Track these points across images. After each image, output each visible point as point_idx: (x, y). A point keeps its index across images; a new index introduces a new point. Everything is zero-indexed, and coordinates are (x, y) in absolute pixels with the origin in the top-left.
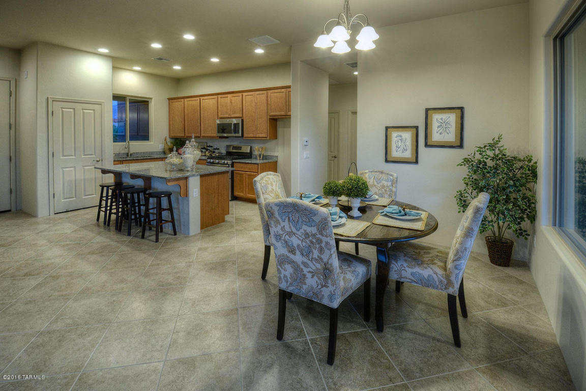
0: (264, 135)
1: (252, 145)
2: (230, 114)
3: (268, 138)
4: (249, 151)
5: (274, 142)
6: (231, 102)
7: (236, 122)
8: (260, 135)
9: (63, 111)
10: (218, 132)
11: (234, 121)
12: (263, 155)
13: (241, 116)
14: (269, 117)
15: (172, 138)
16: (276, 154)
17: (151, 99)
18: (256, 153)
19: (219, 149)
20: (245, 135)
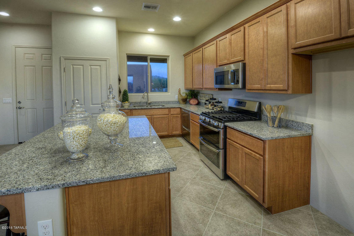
0: (280, 86)
1: (262, 101)
2: (228, 60)
3: (290, 92)
4: (255, 110)
5: (303, 99)
6: (230, 43)
7: (234, 69)
8: (273, 86)
9: (73, 67)
10: (216, 83)
11: (233, 67)
12: (280, 119)
13: (242, 59)
14: (292, 51)
15: (187, 89)
16: (308, 121)
17: (168, 56)
18: (267, 113)
19: (221, 102)
20: (248, 86)
